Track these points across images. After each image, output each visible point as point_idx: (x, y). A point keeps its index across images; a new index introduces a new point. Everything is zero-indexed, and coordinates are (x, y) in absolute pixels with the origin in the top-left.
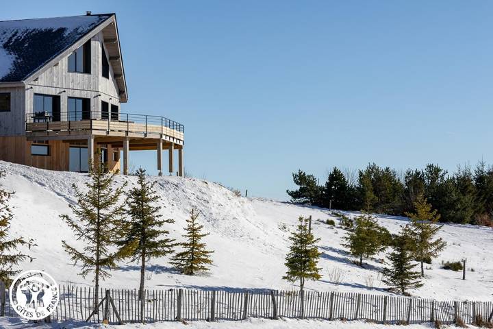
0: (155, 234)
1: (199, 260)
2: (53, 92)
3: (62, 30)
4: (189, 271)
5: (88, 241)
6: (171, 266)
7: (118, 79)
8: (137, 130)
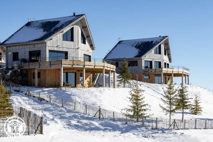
0: (186, 102)
1: (198, 110)
2: (150, 60)
3: (152, 42)
4: (195, 113)
5: (167, 105)
6: (189, 112)
7: (169, 55)
8: (175, 71)
